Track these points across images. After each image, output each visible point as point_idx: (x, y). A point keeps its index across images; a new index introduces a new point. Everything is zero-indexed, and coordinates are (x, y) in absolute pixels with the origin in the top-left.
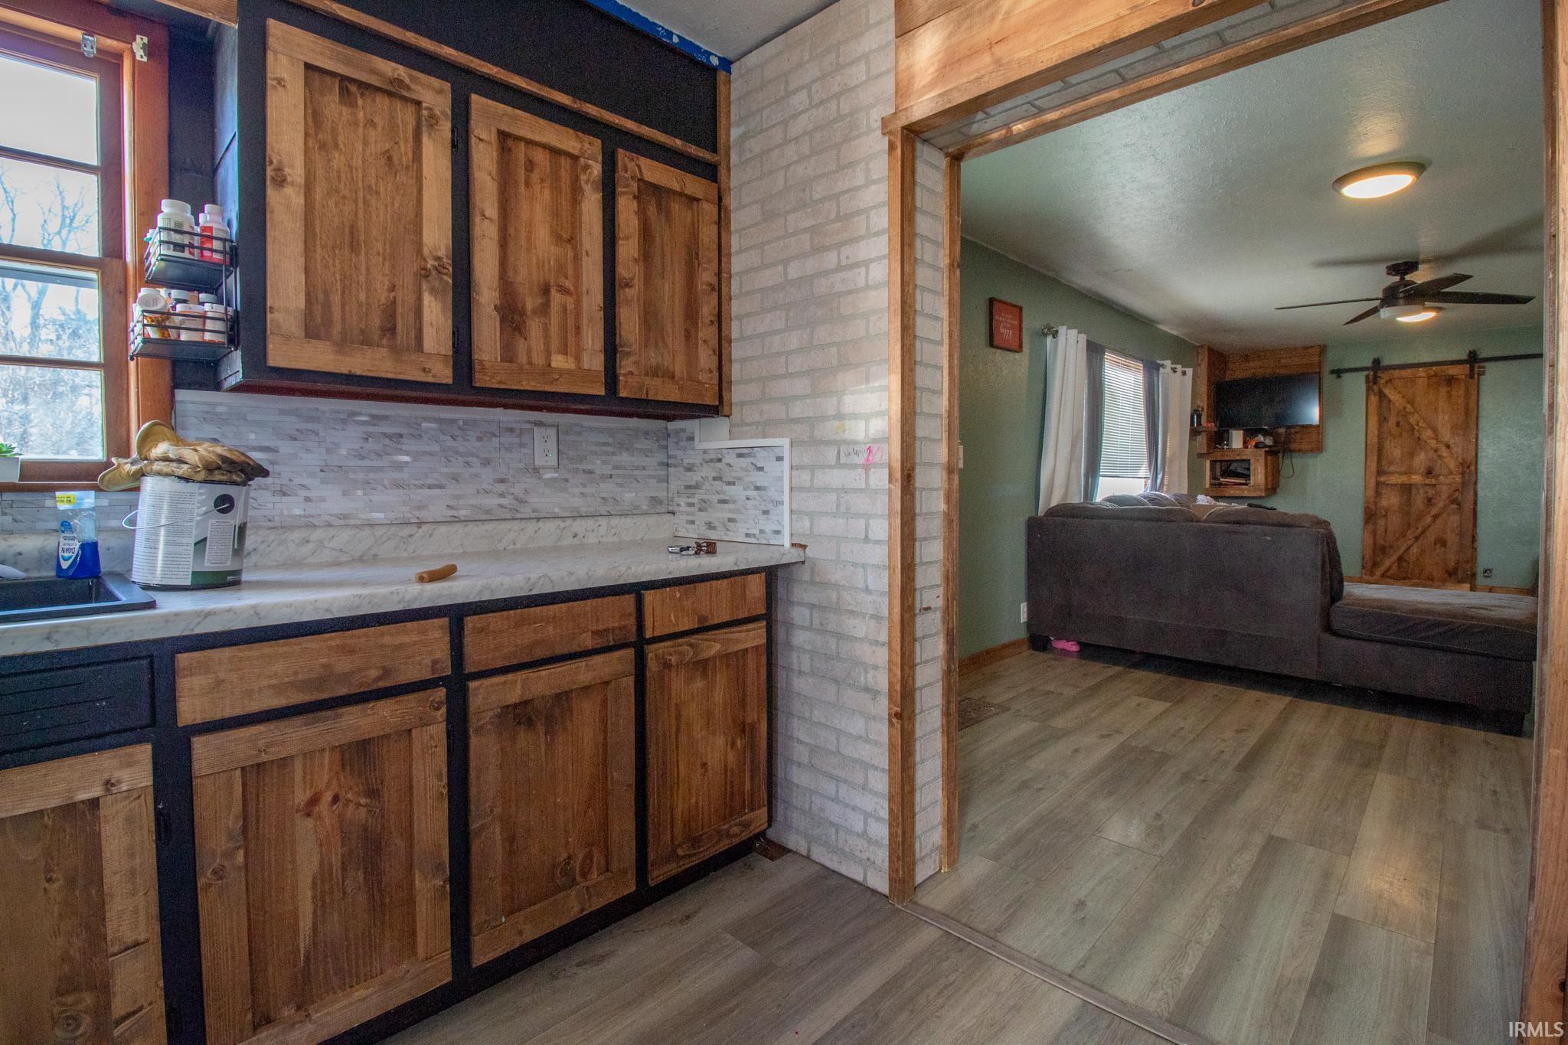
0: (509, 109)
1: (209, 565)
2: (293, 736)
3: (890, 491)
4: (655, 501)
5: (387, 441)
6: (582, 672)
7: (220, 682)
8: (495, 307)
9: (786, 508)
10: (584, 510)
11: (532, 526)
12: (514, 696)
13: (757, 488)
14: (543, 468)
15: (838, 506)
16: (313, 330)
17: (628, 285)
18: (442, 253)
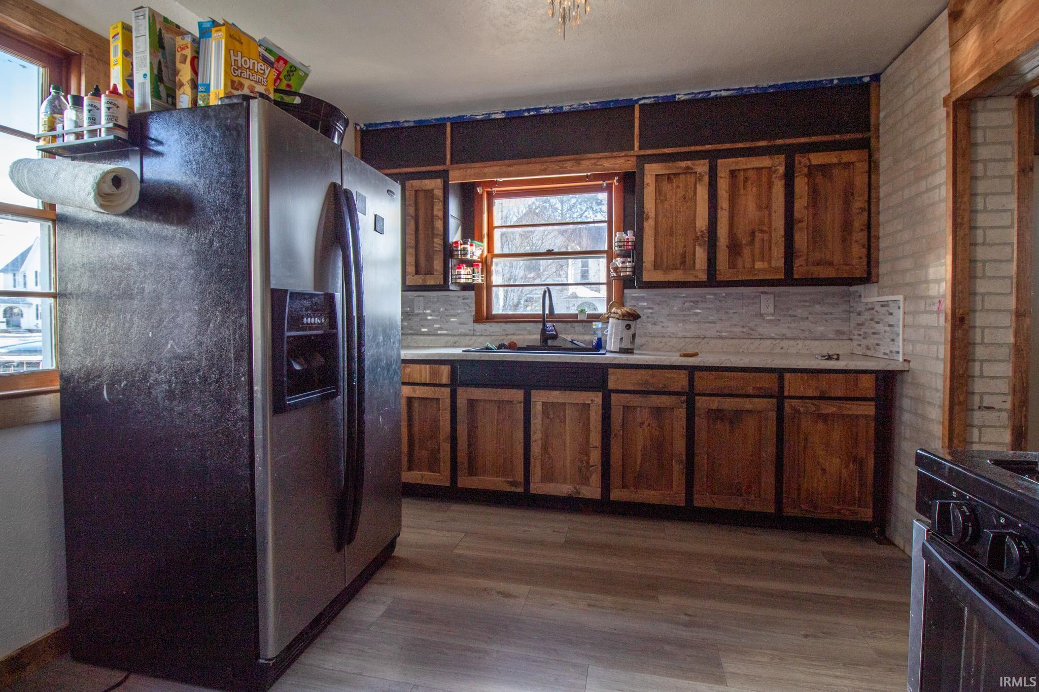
0: (734, 159)
1: (624, 346)
2: (636, 400)
3: (945, 327)
4: (839, 332)
5: (692, 304)
6: (747, 404)
7: (618, 379)
8: (727, 246)
9: (901, 337)
10: (789, 335)
11: (757, 342)
12: (714, 406)
13: (890, 326)
14: (765, 314)
15: (925, 337)
16: (657, 266)
17: (800, 221)
18: (703, 229)
